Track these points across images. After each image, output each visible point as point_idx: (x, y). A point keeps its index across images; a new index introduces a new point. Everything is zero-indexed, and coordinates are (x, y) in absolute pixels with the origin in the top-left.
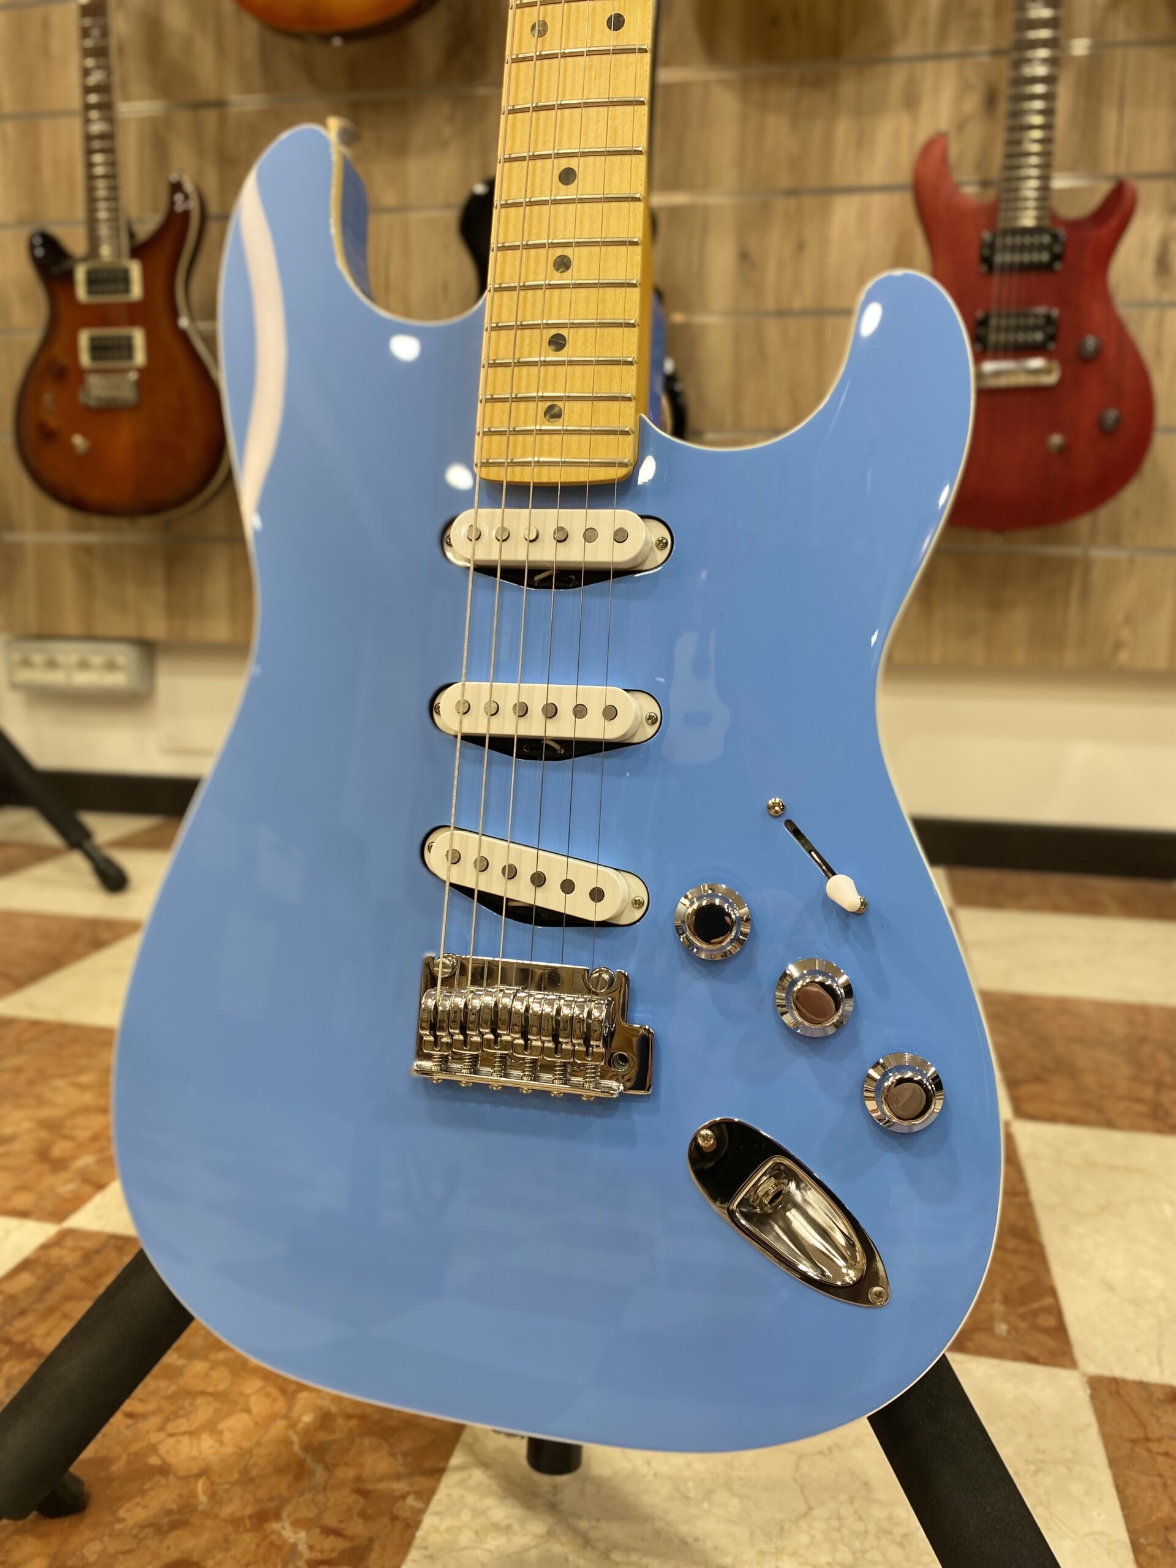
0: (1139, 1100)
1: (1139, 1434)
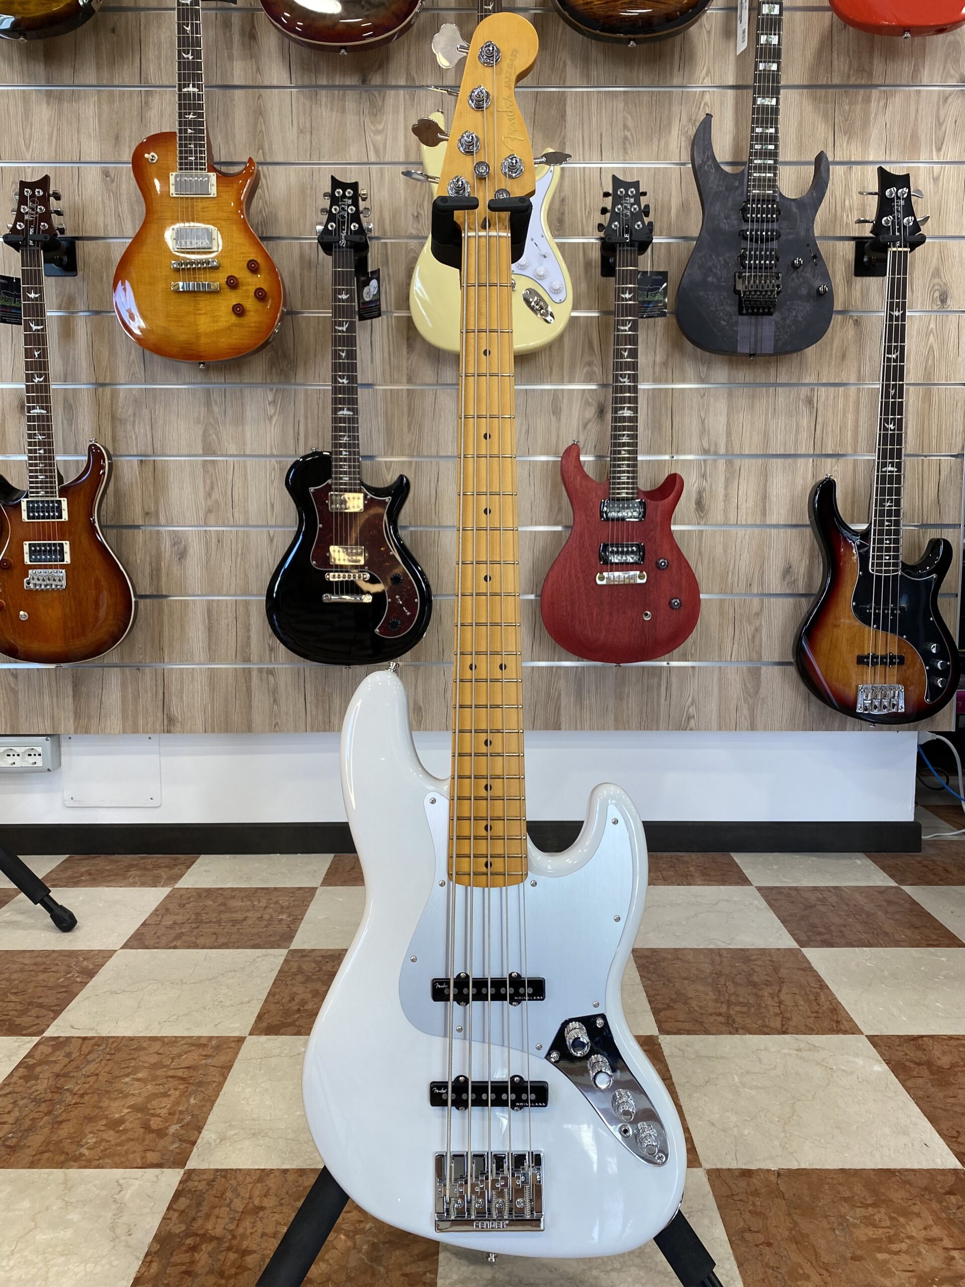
0: (720, 1014)
1: (729, 1193)
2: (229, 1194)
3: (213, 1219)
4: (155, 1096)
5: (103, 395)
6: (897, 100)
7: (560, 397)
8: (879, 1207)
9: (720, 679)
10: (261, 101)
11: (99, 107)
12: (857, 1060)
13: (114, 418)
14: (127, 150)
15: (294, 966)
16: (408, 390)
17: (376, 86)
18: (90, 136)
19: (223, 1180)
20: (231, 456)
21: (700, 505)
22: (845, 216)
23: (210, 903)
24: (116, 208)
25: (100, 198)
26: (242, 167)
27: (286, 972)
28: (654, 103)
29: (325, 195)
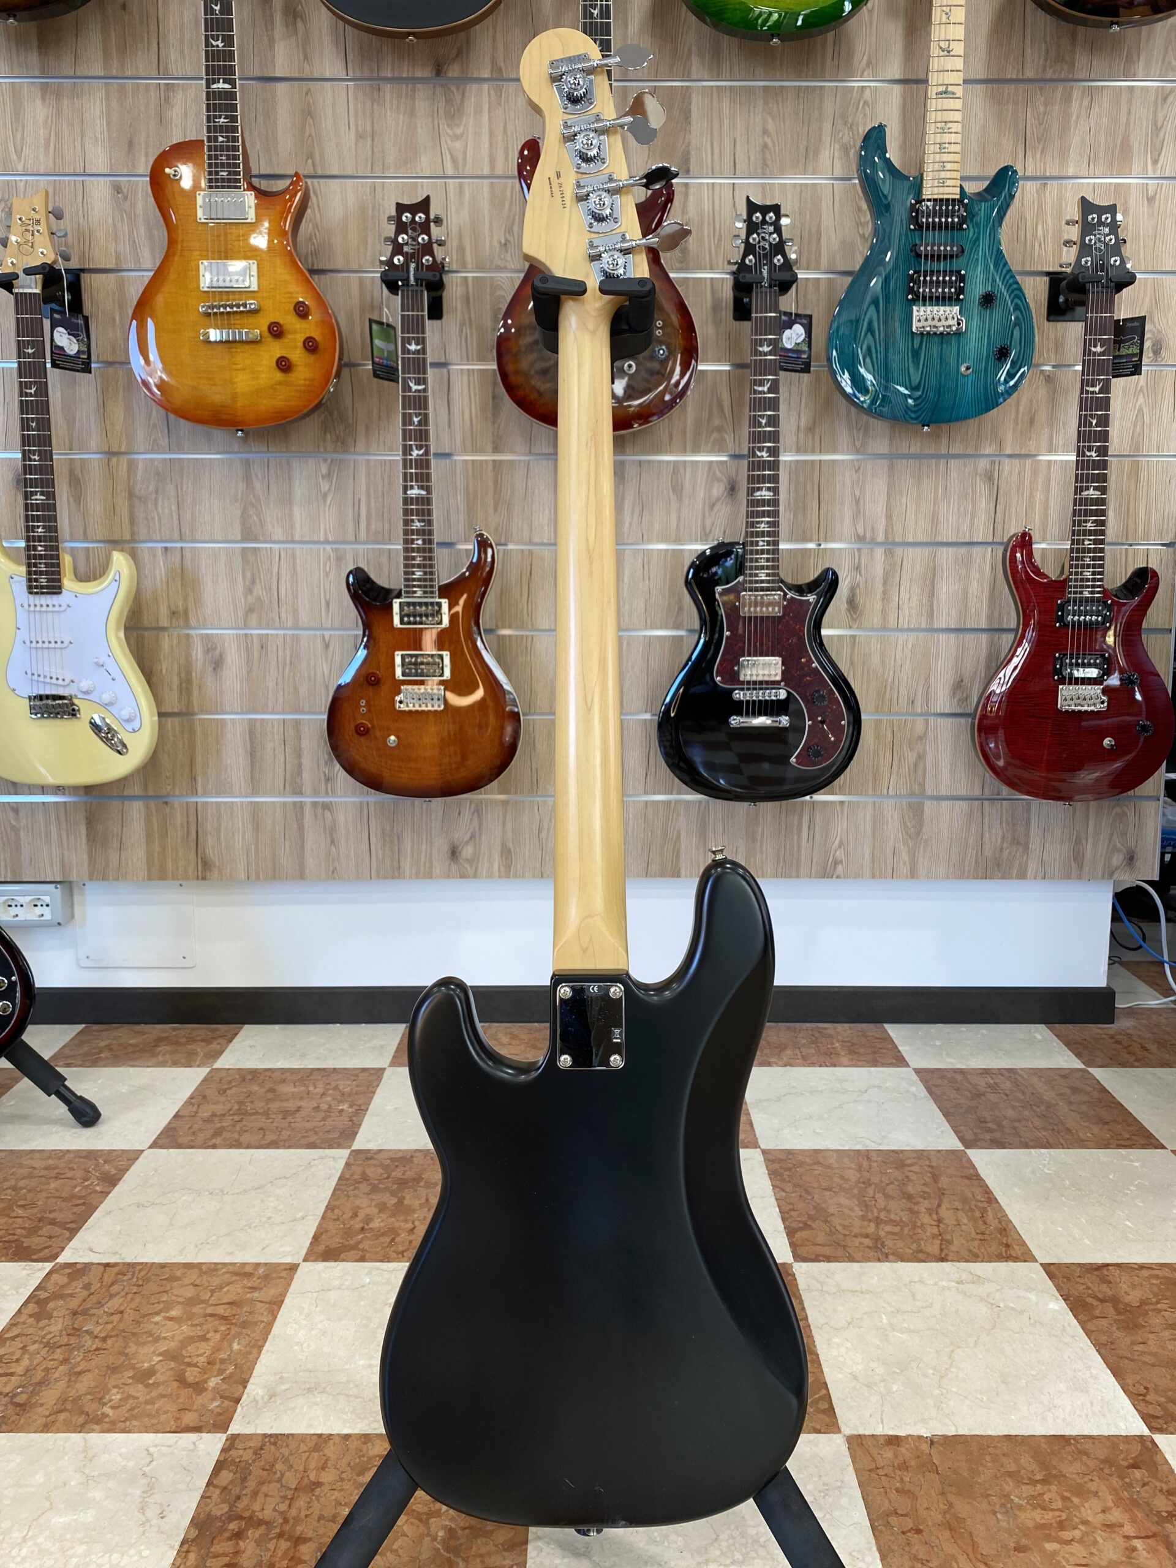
0: (867, 1236)
1: (874, 1466)
2: (279, 1466)
3: (260, 1499)
4: (191, 1340)
5: (118, 467)
6: (1105, 99)
7: (682, 471)
8: (1050, 1484)
9: (874, 817)
10: (309, 98)
11: (108, 105)
12: (1028, 1295)
13: (131, 495)
14: (143, 159)
15: (357, 1170)
16: (494, 461)
17: (453, 79)
18: (97, 141)
19: (273, 1448)
20: (275, 542)
21: (852, 604)
22: (1037, 247)
23: (255, 1088)
24: (131, 233)
25: (110, 220)
26: (288, 182)
27: (348, 1179)
28: (801, 101)
29: (390, 218)
